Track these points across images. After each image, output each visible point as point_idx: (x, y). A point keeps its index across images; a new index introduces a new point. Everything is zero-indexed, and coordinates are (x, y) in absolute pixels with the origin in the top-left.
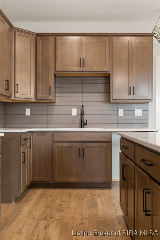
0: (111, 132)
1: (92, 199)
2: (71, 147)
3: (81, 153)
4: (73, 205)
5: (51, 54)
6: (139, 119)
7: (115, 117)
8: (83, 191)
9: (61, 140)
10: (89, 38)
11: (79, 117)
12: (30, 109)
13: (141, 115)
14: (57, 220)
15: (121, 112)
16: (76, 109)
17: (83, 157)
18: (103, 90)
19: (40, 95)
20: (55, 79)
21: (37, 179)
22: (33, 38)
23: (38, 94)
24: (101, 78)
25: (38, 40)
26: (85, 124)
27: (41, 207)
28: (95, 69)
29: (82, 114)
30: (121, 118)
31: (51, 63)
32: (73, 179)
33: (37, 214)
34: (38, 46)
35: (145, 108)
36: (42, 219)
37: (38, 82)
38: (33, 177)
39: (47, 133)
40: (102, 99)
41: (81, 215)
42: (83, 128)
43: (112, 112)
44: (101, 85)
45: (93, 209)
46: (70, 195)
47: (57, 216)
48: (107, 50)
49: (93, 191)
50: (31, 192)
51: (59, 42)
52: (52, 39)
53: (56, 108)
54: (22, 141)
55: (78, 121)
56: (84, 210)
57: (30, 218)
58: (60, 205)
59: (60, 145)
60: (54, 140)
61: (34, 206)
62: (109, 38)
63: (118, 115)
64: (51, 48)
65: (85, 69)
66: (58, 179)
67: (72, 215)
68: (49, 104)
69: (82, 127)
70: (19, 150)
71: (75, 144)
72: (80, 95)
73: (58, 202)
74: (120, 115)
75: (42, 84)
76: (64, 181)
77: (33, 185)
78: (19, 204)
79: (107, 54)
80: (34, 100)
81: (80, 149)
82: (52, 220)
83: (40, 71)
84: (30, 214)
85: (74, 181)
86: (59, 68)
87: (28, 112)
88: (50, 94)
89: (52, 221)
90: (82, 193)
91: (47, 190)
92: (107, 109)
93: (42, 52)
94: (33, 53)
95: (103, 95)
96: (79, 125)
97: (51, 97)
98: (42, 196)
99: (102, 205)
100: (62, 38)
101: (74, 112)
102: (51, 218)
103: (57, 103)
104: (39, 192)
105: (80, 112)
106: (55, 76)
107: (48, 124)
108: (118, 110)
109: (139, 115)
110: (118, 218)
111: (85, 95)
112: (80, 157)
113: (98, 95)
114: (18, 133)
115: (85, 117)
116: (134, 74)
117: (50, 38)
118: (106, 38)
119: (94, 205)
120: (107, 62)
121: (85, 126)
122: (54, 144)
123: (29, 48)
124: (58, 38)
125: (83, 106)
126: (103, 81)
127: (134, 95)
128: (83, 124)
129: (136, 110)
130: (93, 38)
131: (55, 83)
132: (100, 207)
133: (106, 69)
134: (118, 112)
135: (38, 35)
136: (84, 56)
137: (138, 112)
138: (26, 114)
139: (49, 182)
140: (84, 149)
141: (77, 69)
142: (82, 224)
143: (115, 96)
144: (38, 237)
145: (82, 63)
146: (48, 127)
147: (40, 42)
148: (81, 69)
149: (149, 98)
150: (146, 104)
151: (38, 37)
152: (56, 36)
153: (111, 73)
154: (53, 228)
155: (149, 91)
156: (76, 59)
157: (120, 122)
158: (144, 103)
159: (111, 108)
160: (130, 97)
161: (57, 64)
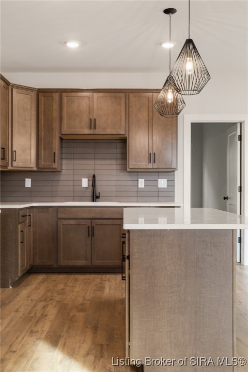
1: (101, 283)
3: (91, 232)
4: (77, 289)
5: (56, 114)
7: (134, 189)
8: (92, 276)
9: (66, 216)
10: (101, 94)
11: (91, 189)
13: (166, 187)
14: (58, 301)
15: (141, 183)
16: (87, 179)
17: (93, 236)
18: (119, 156)
19: (42, 163)
21: (38, 262)
22: (34, 94)
23: (40, 162)
24: (118, 141)
25: (40, 97)
26: (98, 197)
27: (42, 291)
28: (109, 131)
29: (94, 185)
30: (142, 190)
31: (56, 125)
32: (81, 263)
33: (36, 297)
34: (39, 104)
35: (170, 178)
36: (41, 301)
38: (33, 261)
39: (50, 209)
40: (119, 167)
41: (84, 297)
42: (96, 201)
43: (131, 183)
44: (117, 151)
45: (98, 292)
46: (76, 280)
47: (58, 298)
48: (123, 109)
49: (104, 276)
50: (30, 277)
51: (65, 99)
52: (56, 96)
53: (62, 178)
54: (21, 218)
55: (89, 194)
56: (88, 294)
57: (28, 300)
58: (63, 289)
59: (66, 222)
60: (59, 216)
61: (33, 290)
62: (126, 95)
63: (138, 186)
64: (56, 106)
65: (97, 132)
66: (63, 262)
67: (73, 297)
68: (53, 174)
69: (93, 201)
70: (17, 228)
71: (82, 222)
72: (92, 162)
73: (61, 286)
74: (140, 186)
75: (45, 149)
76: (70, 264)
77: (32, 271)
78: (17, 289)
79: (123, 114)
80: (35, 169)
81: (89, 227)
83: (42, 134)
84: (28, 297)
85: (82, 265)
86: (65, 130)
87: (28, 183)
88: (54, 162)
89: (52, 302)
90: (90, 278)
91: (51, 275)
92: (124, 179)
93: (44, 111)
94: (34, 113)
95: (119, 162)
96: (90, 198)
97: (56, 166)
98: (44, 282)
99: (110, 289)
100: (68, 94)
101: (85, 183)
102: (51, 300)
103: (63, 172)
104: (41, 277)
105: (91, 183)
106: (61, 139)
107: (53, 198)
108: (138, 181)
109: (163, 187)
111: (98, 162)
112: (89, 236)
113: (114, 162)
114: (16, 209)
115: (99, 189)
116: (155, 138)
117: (54, 94)
118: (122, 95)
119: (101, 288)
120: (123, 124)
121: (97, 199)
122: (59, 221)
123: (29, 107)
124: (64, 94)
125: (94, 176)
126: (119, 145)
127: (155, 162)
128: (95, 197)
129: (159, 180)
130: (106, 94)
131: (61, 147)
132: (107, 291)
133: (122, 132)
134: (138, 183)
135: (40, 91)
136: (95, 117)
137: (162, 183)
138: (26, 186)
139: (53, 265)
140: (93, 227)
141: (87, 131)
142: (82, 304)
143: (132, 164)
144: (35, 314)
145: (93, 124)
146: (52, 202)
147: (42, 98)
148: (92, 132)
149: (174, 166)
150: (172, 173)
151: (40, 94)
152: (61, 91)
153: (127, 136)
154: (51, 308)
155: (174, 157)
156: (86, 120)
157: (141, 195)
158: (169, 172)
159: (128, 178)
160: (150, 166)
161: (62, 125)
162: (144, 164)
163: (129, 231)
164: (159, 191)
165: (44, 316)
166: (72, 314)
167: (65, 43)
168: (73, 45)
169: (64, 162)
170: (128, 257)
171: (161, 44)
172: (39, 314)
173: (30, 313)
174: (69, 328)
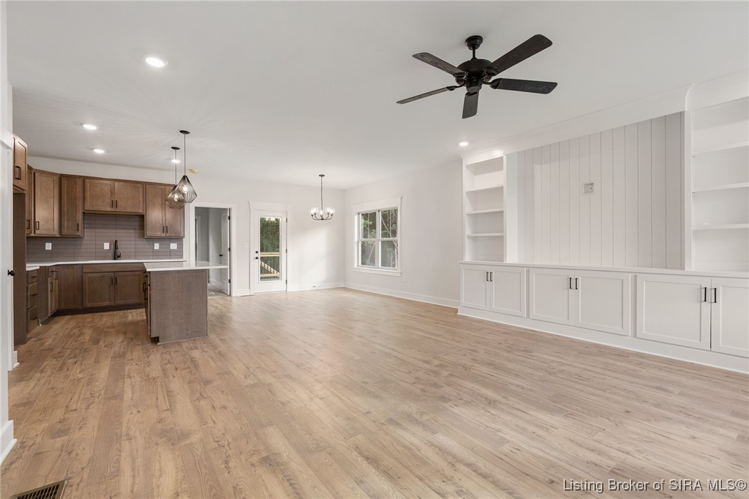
0: (143, 263)
1: (124, 314)
2: (102, 277)
3: (114, 281)
4: (104, 320)
5: (79, 195)
6: (174, 251)
7: (151, 250)
8: (116, 312)
9: (91, 271)
10: (122, 183)
11: (112, 250)
12: (51, 244)
13: (176, 249)
14: (90, 327)
15: (157, 246)
16: (108, 244)
17: (116, 284)
18: (138, 227)
19: (65, 232)
20: (84, 216)
21: (63, 307)
22: (56, 178)
23: (62, 231)
25: (62, 181)
26: (119, 257)
27: (73, 324)
28: (129, 210)
29: (116, 248)
30: (157, 251)
31: (79, 203)
32: (105, 304)
33: (68, 327)
34: (62, 185)
35: (179, 243)
36: (75, 328)
37: (62, 219)
38: (59, 306)
39: (75, 266)
40: (137, 235)
41: (112, 322)
42: (117, 260)
43: (148, 246)
44: (137, 224)
45: (123, 319)
46: (102, 316)
47: (89, 325)
48: (141, 195)
49: (126, 311)
50: (56, 318)
51: (88, 185)
52: (79, 181)
53: (84, 242)
54: (50, 273)
55: (111, 254)
56: (115, 320)
58: (92, 321)
59: (90, 275)
60: (84, 271)
61: (64, 324)
62: (143, 186)
63: (153, 248)
64: (79, 188)
65: (118, 210)
66: (88, 305)
67: (103, 323)
68: (75, 239)
69: (115, 260)
70: (47, 280)
71: (106, 275)
72: (114, 231)
74: (155, 248)
75: (67, 221)
77: (59, 313)
78: (46, 326)
79: (141, 199)
80: (57, 236)
81: (112, 278)
83: (65, 209)
84: (62, 328)
85: (106, 306)
86: (88, 207)
87: (49, 246)
88: (78, 230)
90: (114, 313)
91: (77, 315)
92: (143, 244)
93: (67, 192)
94: (56, 192)
95: (138, 231)
96: (112, 257)
97: (79, 233)
98: (71, 320)
100: (90, 180)
101: (107, 246)
102: (84, 327)
103: (85, 238)
104: (68, 317)
105: (113, 247)
106: (84, 214)
107: (76, 258)
109: (174, 249)
111: (118, 231)
112: (112, 284)
113: (133, 231)
114: (45, 267)
115: (120, 250)
116: (167, 216)
117: (77, 180)
118: (140, 185)
120: (141, 205)
122: (84, 275)
123: (52, 188)
124: (87, 180)
125: (116, 241)
126: (137, 220)
127: (167, 233)
128: (116, 257)
129: (171, 244)
130: (126, 184)
131: (84, 219)
133: (140, 211)
134: (154, 246)
135: (63, 176)
136: (116, 200)
137: (174, 246)
138: (47, 249)
139: (78, 309)
140: (116, 277)
141: (109, 209)
142: (112, 325)
143: (149, 233)
144: (74, 334)
145: (114, 204)
146: (75, 261)
147: (65, 182)
148: (113, 210)
149: (182, 235)
150: (181, 240)
151: (62, 178)
152: (84, 178)
153: (144, 214)
154: (86, 330)
155: (182, 230)
156: (108, 200)
157: (156, 254)
158: (179, 239)
159: (146, 243)
160: (164, 235)
161: (86, 203)
162: (159, 234)
163: (149, 272)
164: (171, 251)
165: (82, 334)
166: (105, 331)
167: (92, 149)
168: (99, 151)
169: (86, 230)
170: (149, 285)
171: (170, 159)
172: (77, 333)
173: (69, 334)
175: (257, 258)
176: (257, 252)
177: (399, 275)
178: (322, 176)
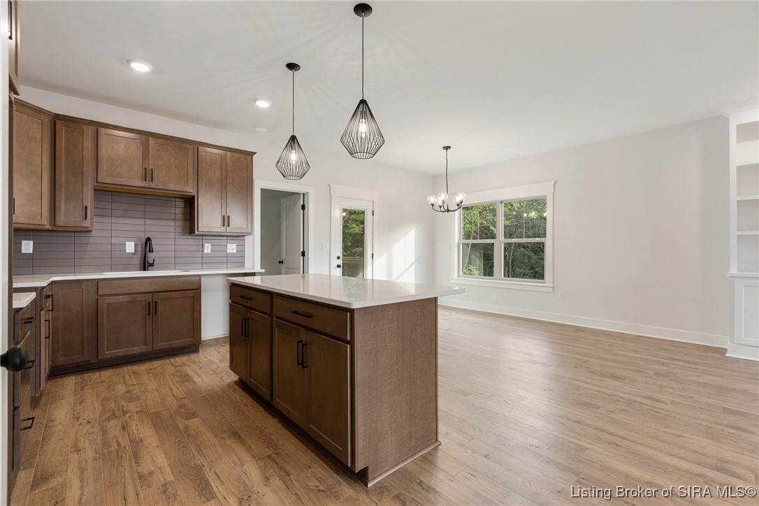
0: (199, 276)
1: (178, 371)
2: (133, 302)
3: (151, 308)
4: (151, 386)
5: (88, 153)
6: (233, 256)
7: (199, 254)
9: (113, 292)
10: (160, 141)
11: (139, 255)
12: (32, 242)
13: (235, 251)
14: (138, 412)
15: (207, 248)
16: (133, 243)
17: (156, 313)
18: (180, 217)
19: (62, 220)
20: (94, 193)
21: (62, 360)
22: (47, 120)
23: (57, 218)
24: (177, 200)
25: (58, 126)
26: (152, 265)
27: (93, 403)
28: (171, 187)
29: (146, 250)
30: (208, 256)
31: (88, 169)
32: (136, 350)
33: (91, 415)
34: (57, 135)
35: (240, 242)
36: (108, 420)
37: (57, 198)
39: (85, 283)
40: (178, 229)
41: (174, 396)
42: (148, 270)
43: (195, 248)
44: (178, 209)
45: (187, 383)
46: (135, 374)
47: (133, 407)
48: (190, 162)
51: (104, 138)
52: (89, 131)
53: (92, 240)
54: (44, 300)
55: (137, 261)
57: (81, 424)
58: (128, 392)
59: (111, 300)
60: (100, 293)
61: (75, 405)
62: (194, 148)
63: (203, 251)
64: (88, 144)
65: (152, 185)
66: (109, 353)
67: (157, 399)
68: (76, 234)
69: (144, 270)
71: (139, 297)
72: (142, 222)
73: (121, 389)
74: (206, 251)
75: (67, 200)
76: (119, 354)
77: (57, 372)
79: (190, 168)
80: (47, 227)
81: (149, 303)
82: (127, 415)
84: (77, 419)
85: (139, 352)
86: (105, 178)
87: (28, 247)
88: (86, 219)
89: (130, 417)
90: (155, 366)
92: (187, 242)
93: (67, 148)
94: (47, 146)
95: (179, 223)
96: (139, 266)
97: (87, 224)
98: (83, 387)
99: (198, 375)
100: (109, 131)
101: (130, 247)
102: (124, 413)
103: (94, 233)
104: (70, 382)
105: (141, 248)
106: (97, 189)
108: (203, 245)
109: (231, 251)
110: (229, 386)
111: (149, 222)
112: (149, 314)
113: (172, 223)
114: (36, 288)
115: (151, 256)
116: (229, 200)
117: (85, 127)
118: (189, 146)
119: (185, 378)
120: (190, 180)
121: (150, 268)
122: (100, 299)
123: (38, 136)
124: (102, 130)
125: (149, 239)
126: (180, 204)
127: (228, 226)
128: (145, 266)
129: (228, 245)
130: (167, 141)
131: (96, 200)
132: (196, 379)
133: (190, 190)
134: (203, 248)
135: (59, 118)
136: (151, 167)
137: (232, 248)
138: (25, 251)
139: (89, 361)
140: (156, 302)
141: (139, 183)
142: (182, 407)
143: (202, 226)
144: (119, 445)
145: (148, 174)
146: (80, 272)
147: (62, 130)
148: (146, 185)
149: (249, 231)
150: (242, 238)
151: (57, 121)
152: (98, 125)
153: (195, 195)
154: (137, 425)
155: (249, 222)
156: (138, 168)
157: (204, 261)
158: (239, 237)
159: (192, 242)
160: (223, 229)
161: (99, 171)
162: (216, 227)
163: (353, 310)
164: (228, 256)
165: (137, 443)
166: (181, 426)
167: (129, 61)
168: (140, 68)
169: (98, 219)
171: (255, 100)
172: (125, 442)
173: (106, 444)
174: (199, 448)
175: (339, 266)
176: (338, 258)
177: (551, 290)
178: (447, 148)
